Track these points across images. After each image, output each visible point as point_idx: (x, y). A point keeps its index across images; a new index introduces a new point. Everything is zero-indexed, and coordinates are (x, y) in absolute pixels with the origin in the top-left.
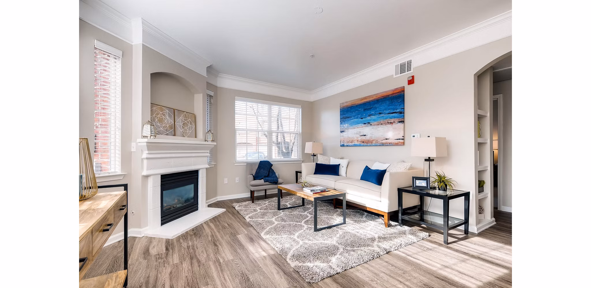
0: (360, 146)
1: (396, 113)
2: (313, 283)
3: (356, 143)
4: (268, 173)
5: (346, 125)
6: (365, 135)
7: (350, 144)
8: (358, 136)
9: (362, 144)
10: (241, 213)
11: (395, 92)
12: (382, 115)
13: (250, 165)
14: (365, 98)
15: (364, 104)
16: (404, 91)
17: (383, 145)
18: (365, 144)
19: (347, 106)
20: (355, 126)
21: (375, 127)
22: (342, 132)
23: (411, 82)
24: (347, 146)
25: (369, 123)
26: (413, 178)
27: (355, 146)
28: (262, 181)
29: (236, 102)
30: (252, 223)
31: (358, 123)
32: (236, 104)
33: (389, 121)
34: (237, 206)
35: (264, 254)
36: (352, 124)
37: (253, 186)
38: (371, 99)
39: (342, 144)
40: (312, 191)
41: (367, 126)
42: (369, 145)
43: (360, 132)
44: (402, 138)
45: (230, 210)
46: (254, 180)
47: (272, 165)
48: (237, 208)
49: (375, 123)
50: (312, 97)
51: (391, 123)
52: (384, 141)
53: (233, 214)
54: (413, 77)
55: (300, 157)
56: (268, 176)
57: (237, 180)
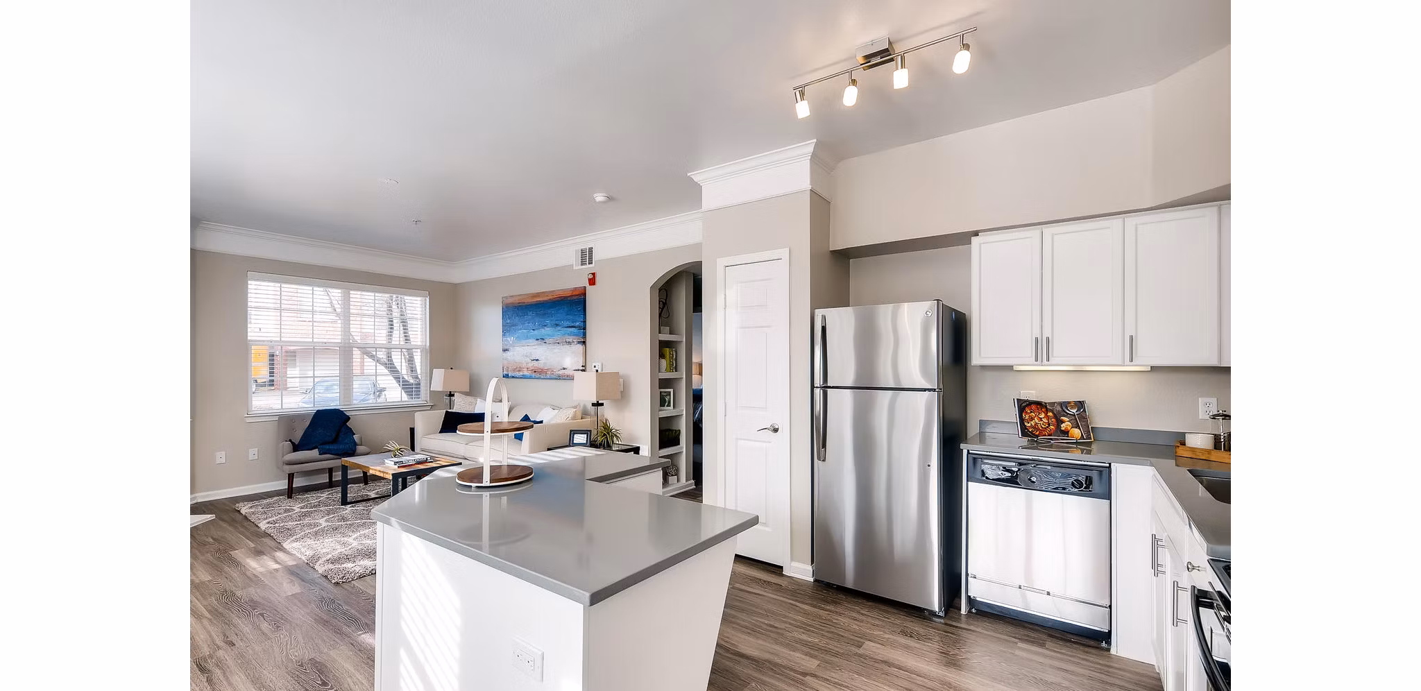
0: (530, 378)
1: (574, 327)
2: (343, 582)
3: (526, 373)
4: (334, 435)
5: (511, 339)
6: (537, 360)
7: (517, 374)
8: (528, 360)
9: (534, 375)
10: (253, 518)
11: (574, 294)
12: (559, 328)
13: (288, 420)
14: (538, 295)
15: (537, 304)
16: (585, 294)
17: (559, 378)
18: (538, 376)
19: (513, 303)
20: (524, 342)
21: (551, 347)
22: (505, 350)
23: (592, 282)
24: (513, 377)
25: (543, 339)
26: (571, 431)
27: (524, 377)
28: (314, 453)
29: (249, 282)
30: (269, 531)
31: (527, 338)
32: (249, 286)
33: (568, 340)
34: (245, 509)
35: (276, 566)
36: (518, 338)
37: (290, 463)
38: (546, 299)
39: (505, 373)
40: (396, 463)
41: (540, 344)
42: (542, 377)
43: (531, 353)
44: (582, 368)
45: (225, 517)
46: (294, 452)
47: (348, 418)
48: (243, 511)
49: (551, 340)
50: (455, 275)
51: (569, 343)
52: (562, 372)
53: (232, 522)
54: (594, 274)
55: (426, 397)
56: (335, 441)
57: (253, 453)
